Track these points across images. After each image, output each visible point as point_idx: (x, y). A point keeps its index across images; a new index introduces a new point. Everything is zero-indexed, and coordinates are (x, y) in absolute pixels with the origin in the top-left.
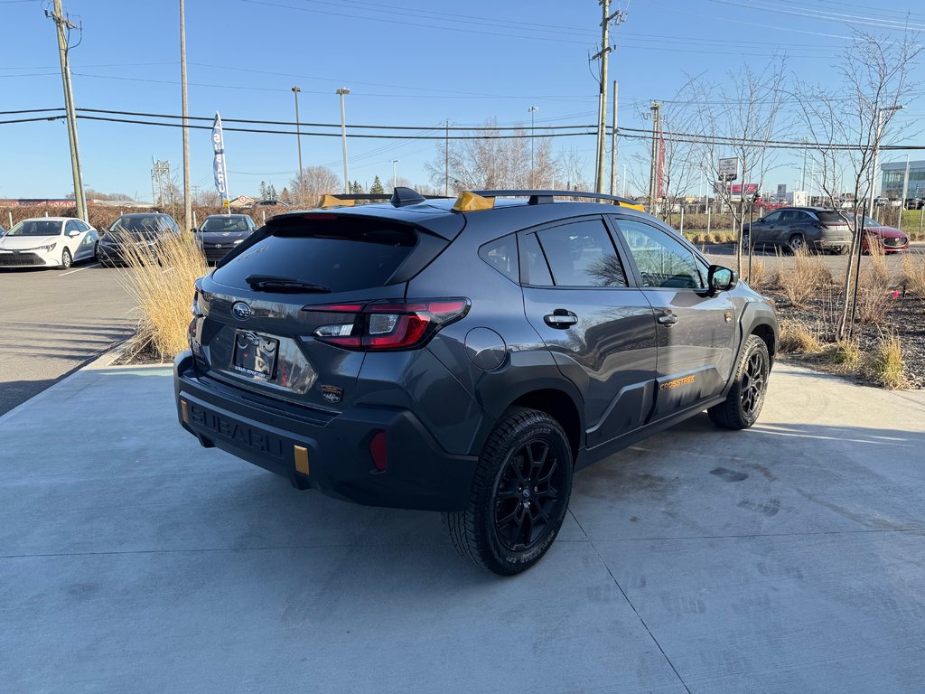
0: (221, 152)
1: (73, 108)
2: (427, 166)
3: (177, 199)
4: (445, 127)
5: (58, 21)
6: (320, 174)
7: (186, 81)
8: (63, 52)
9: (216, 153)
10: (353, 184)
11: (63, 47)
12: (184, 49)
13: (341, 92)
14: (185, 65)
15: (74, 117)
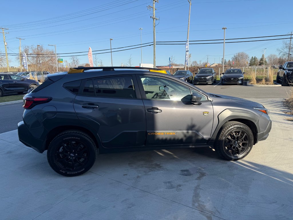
0: (188, 51)
1: (155, 42)
2: (278, 50)
3: (196, 65)
4: (291, 34)
5: (154, 19)
6: (242, 55)
7: (189, 30)
8: (154, 27)
9: (186, 52)
10: (254, 57)
11: (154, 25)
12: (189, 21)
13: (224, 29)
14: (189, 25)
15: (155, 44)
